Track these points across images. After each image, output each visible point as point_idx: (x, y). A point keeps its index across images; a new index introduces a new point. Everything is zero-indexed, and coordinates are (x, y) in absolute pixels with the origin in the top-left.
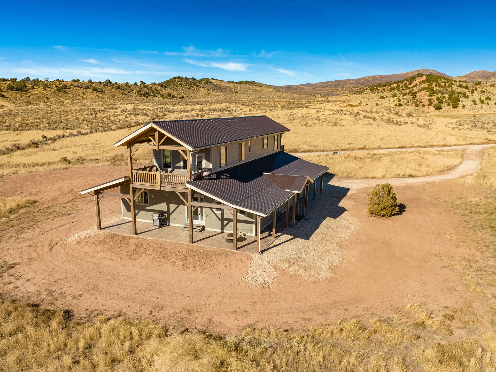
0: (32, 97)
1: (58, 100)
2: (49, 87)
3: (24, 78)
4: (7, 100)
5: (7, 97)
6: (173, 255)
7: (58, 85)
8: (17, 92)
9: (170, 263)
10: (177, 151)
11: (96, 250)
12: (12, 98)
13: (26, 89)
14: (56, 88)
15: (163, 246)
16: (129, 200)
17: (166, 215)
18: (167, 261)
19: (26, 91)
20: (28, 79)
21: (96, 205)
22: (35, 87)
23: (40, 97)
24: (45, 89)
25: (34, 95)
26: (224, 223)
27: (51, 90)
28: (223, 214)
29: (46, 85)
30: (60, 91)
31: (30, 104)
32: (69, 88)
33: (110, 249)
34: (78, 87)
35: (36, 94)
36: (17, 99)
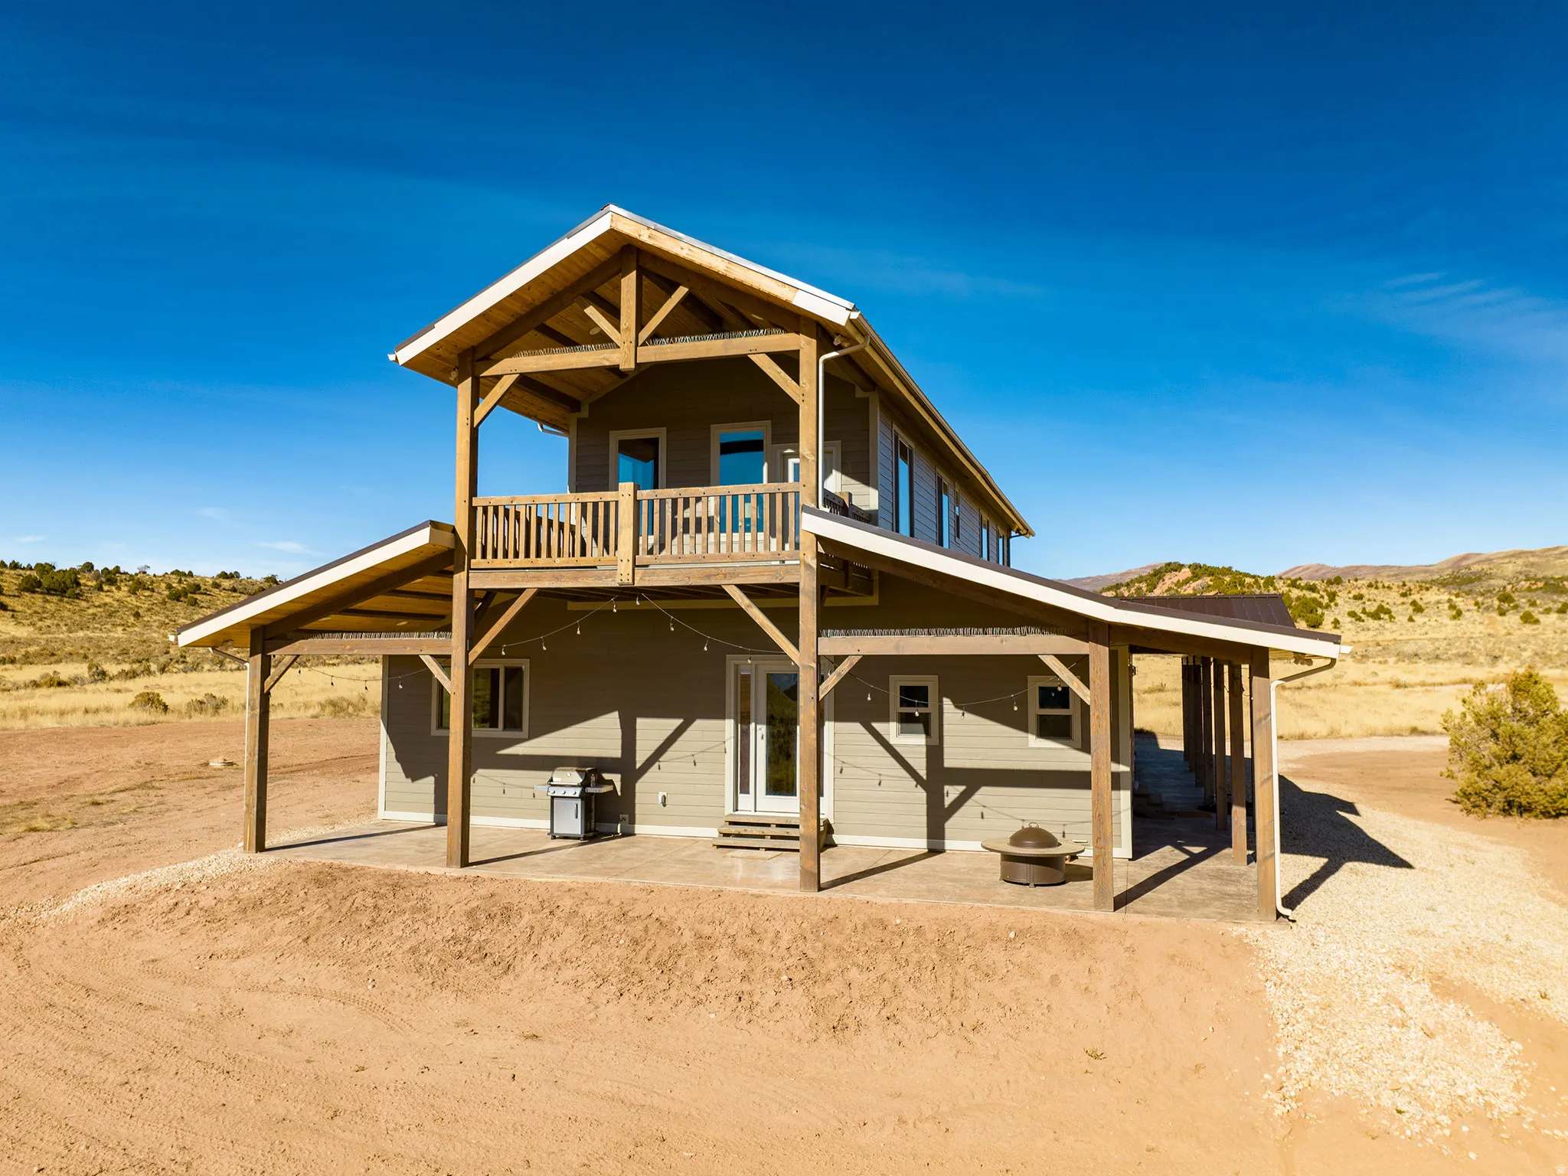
0: (91, 611)
1: (167, 621)
2: (148, 589)
3: (77, 563)
4: (13, 616)
5: (13, 611)
6: (723, 954)
7: (174, 585)
8: (48, 597)
9: (715, 1004)
10: (743, 362)
11: (218, 948)
12: (29, 612)
13: (77, 592)
14: (167, 593)
15: (641, 909)
16: (444, 661)
17: (616, 778)
18: (688, 990)
19: (78, 596)
20: (89, 567)
21: (252, 709)
22: (106, 588)
23: (115, 612)
24: (133, 592)
25: (99, 606)
26: (941, 796)
27: (151, 596)
28: (935, 753)
29: (139, 584)
30: (178, 600)
31: (82, 629)
32: (205, 594)
33: (306, 940)
34: (234, 590)
35: (106, 604)
36: (45, 615)
